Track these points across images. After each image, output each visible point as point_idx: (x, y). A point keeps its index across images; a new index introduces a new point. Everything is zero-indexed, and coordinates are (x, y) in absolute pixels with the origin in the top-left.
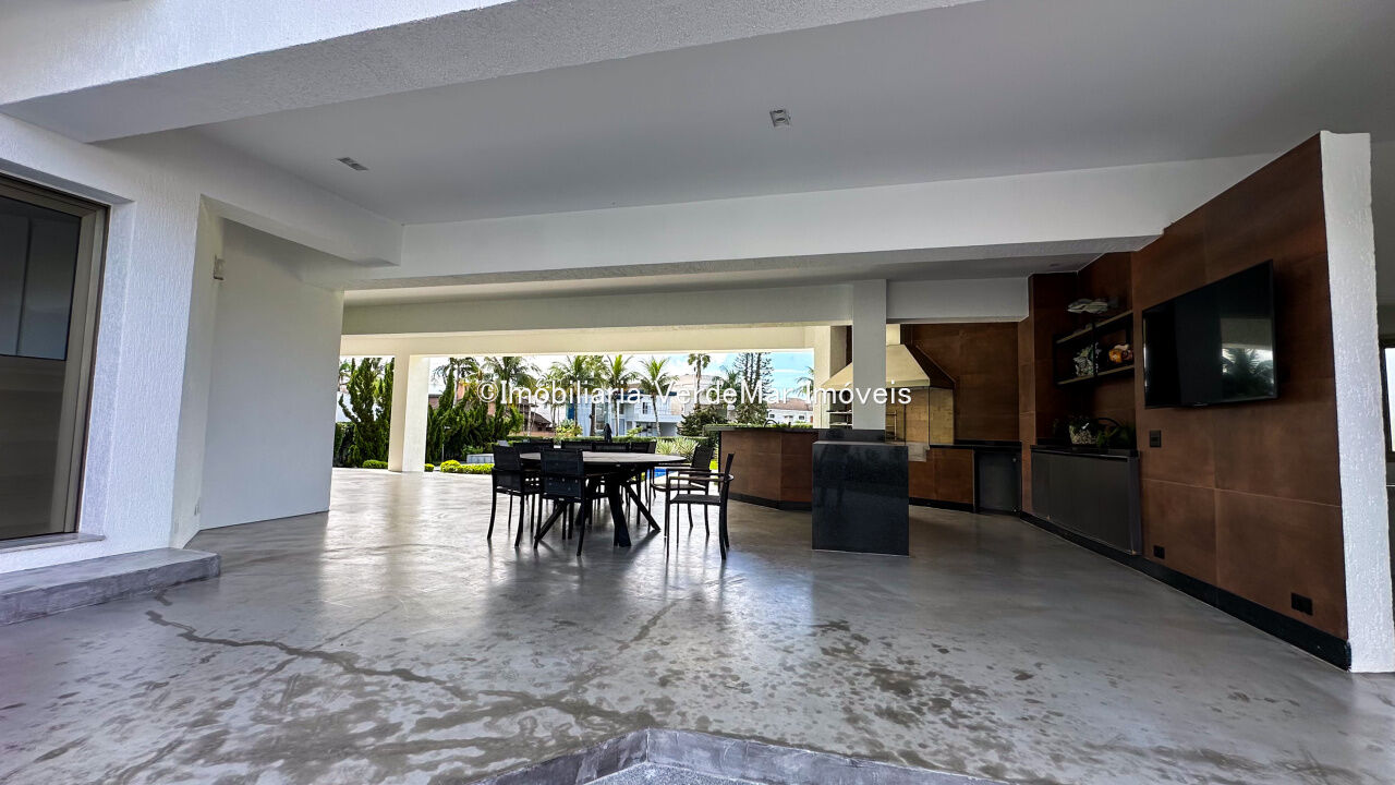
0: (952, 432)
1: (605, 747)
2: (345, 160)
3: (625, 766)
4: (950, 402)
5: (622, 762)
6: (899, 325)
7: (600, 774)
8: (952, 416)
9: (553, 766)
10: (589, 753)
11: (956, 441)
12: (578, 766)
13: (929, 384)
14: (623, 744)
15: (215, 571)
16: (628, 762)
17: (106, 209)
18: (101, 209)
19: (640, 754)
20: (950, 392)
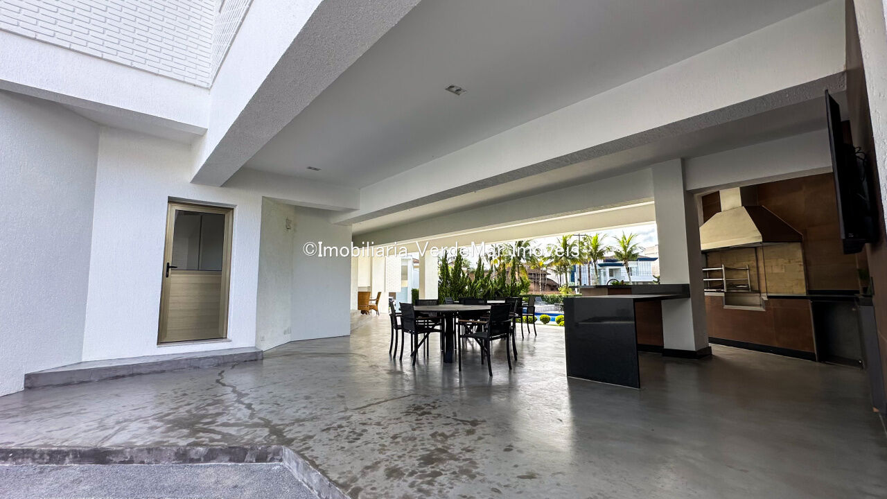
0: (804, 283)
1: (260, 448)
2: (310, 168)
3: (270, 461)
4: (799, 254)
5: (269, 459)
6: (737, 190)
7: (257, 461)
8: (802, 267)
9: (233, 450)
10: (252, 449)
11: (809, 291)
12: (246, 454)
13: (761, 240)
14: (269, 450)
15: (261, 358)
16: (272, 460)
17: (233, 209)
18: (230, 210)
19: (279, 457)
20: (798, 245)
